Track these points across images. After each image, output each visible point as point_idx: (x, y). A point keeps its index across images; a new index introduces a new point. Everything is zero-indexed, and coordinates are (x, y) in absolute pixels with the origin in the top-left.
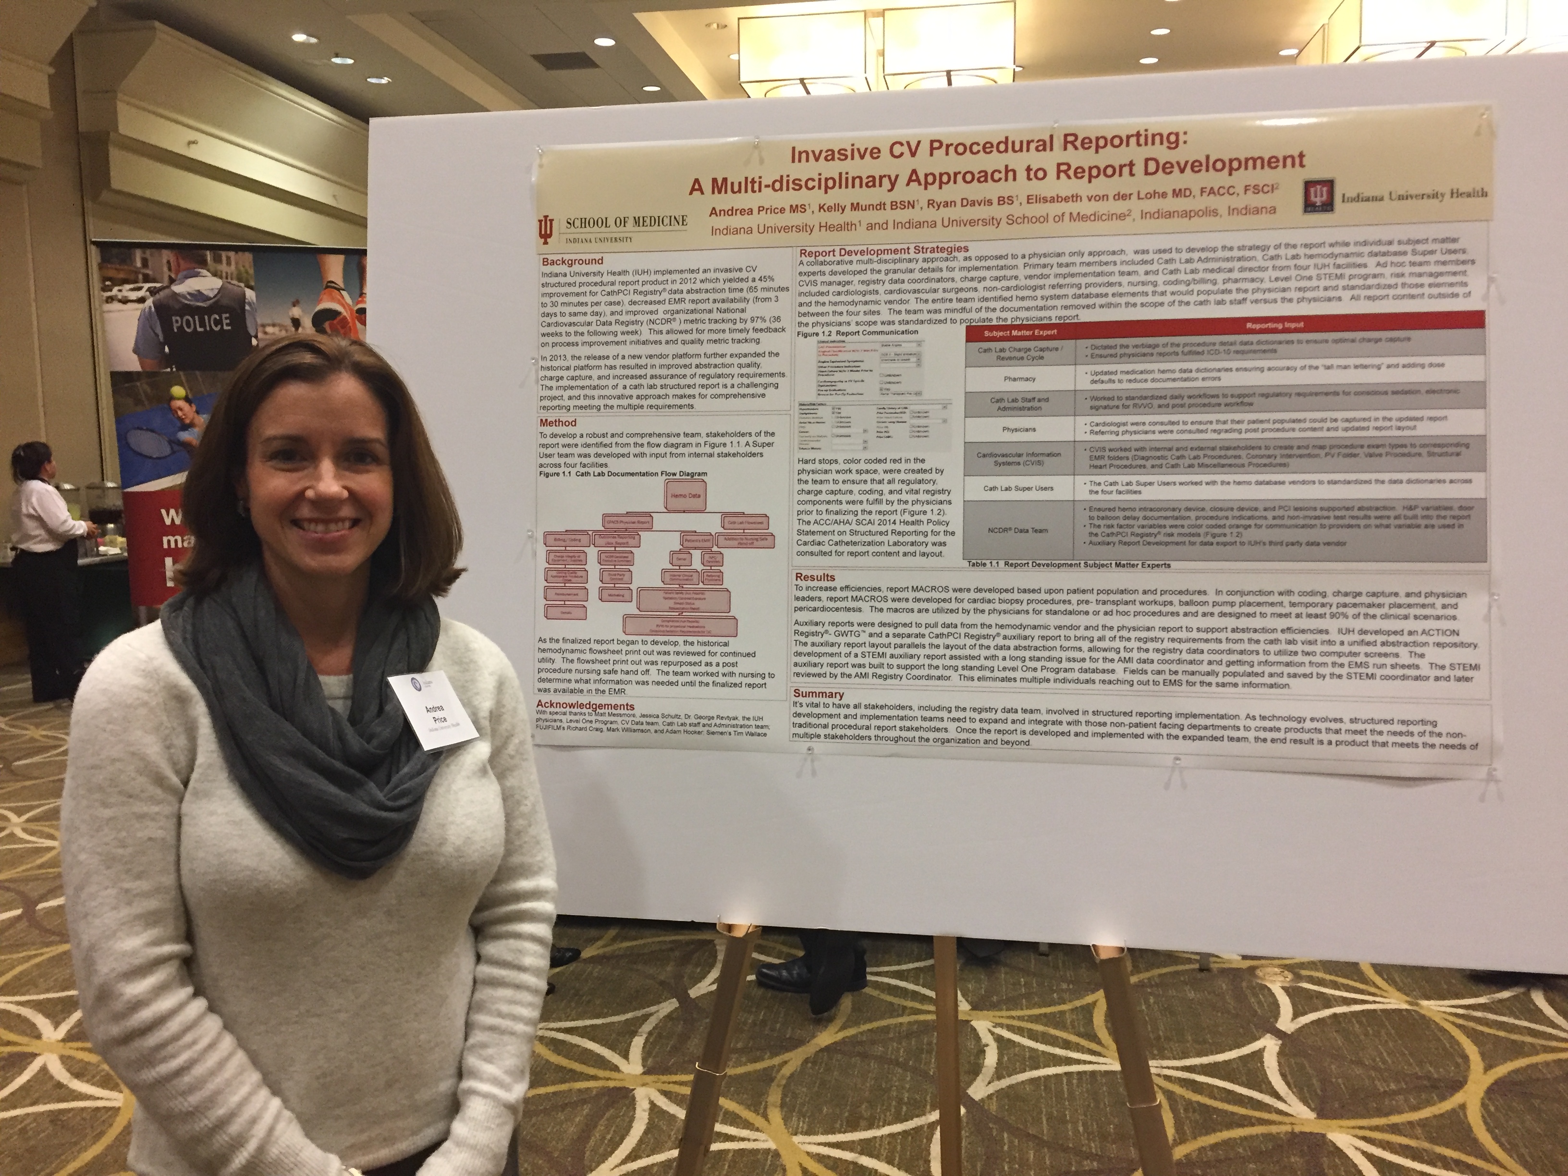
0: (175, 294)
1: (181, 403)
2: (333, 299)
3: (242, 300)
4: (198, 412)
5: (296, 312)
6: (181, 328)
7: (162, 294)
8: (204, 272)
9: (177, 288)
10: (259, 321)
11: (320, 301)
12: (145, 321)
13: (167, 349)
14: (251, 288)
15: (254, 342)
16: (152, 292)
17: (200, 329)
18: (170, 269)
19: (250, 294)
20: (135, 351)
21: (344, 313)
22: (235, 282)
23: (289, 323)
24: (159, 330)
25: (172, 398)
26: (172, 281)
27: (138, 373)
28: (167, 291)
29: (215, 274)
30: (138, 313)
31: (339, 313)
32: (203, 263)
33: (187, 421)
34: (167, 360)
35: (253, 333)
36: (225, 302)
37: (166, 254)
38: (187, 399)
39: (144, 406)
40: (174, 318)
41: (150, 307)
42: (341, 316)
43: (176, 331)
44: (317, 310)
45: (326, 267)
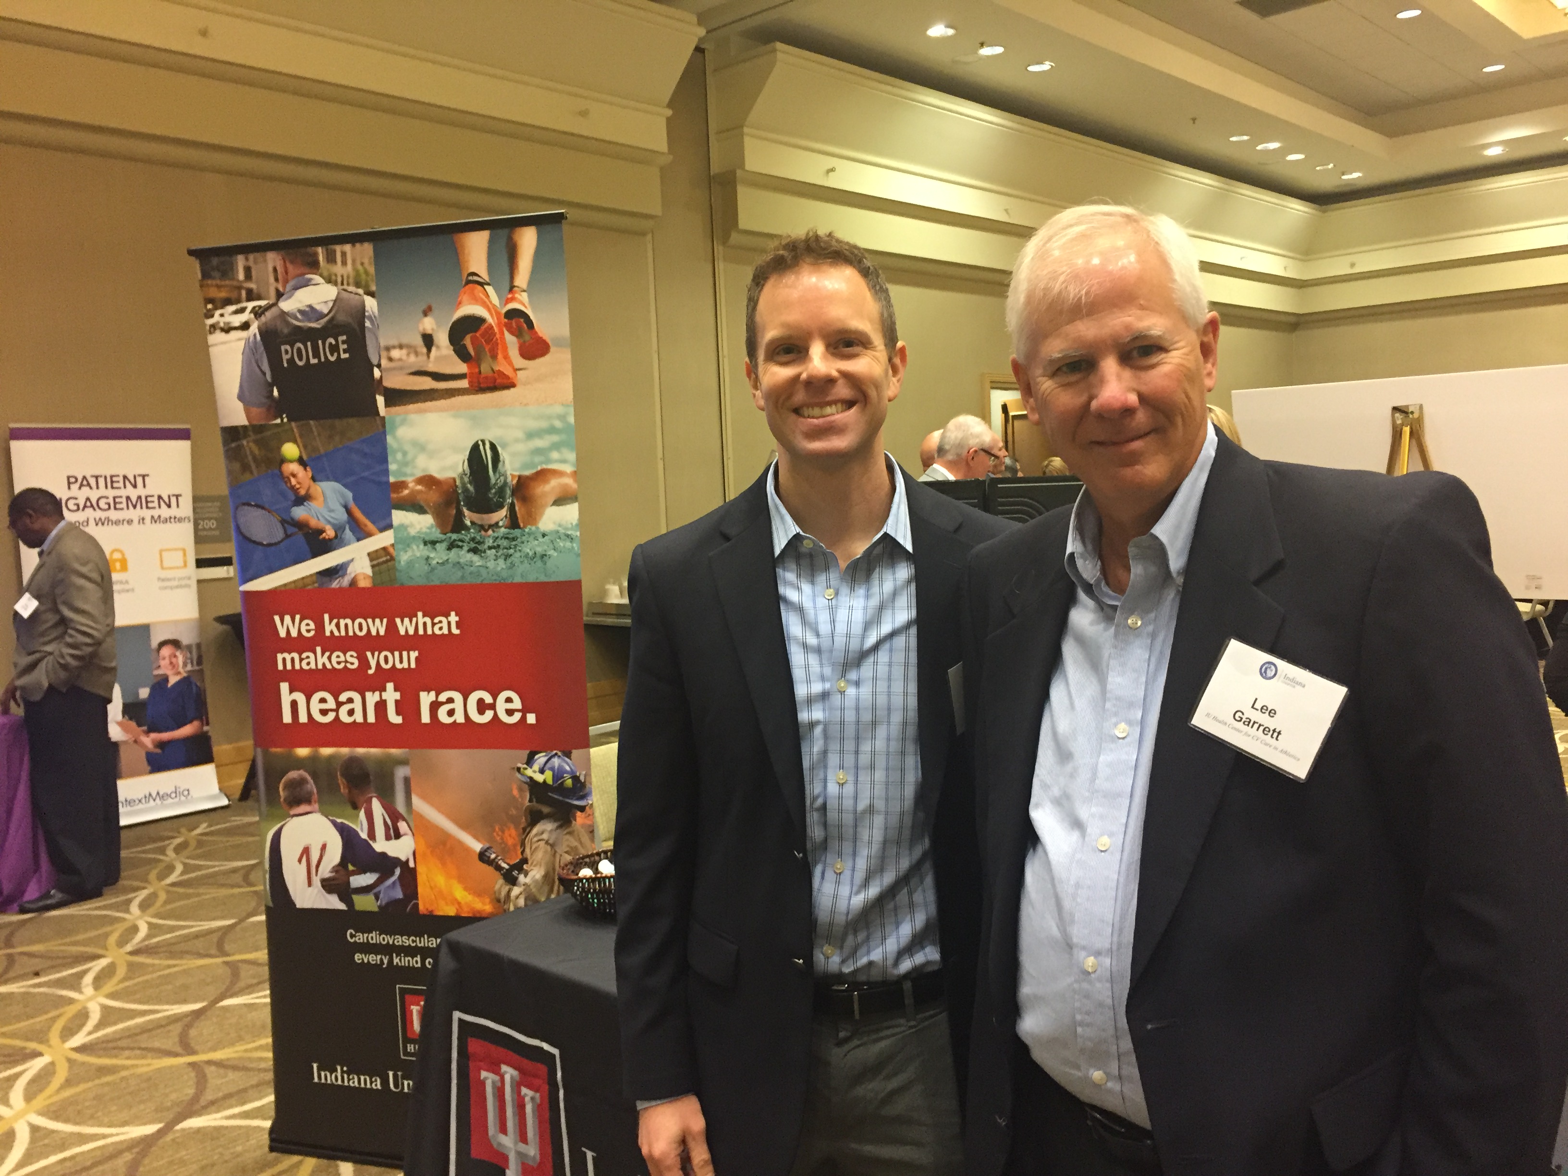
0: (283, 314)
1: (294, 467)
2: (476, 300)
3: (361, 313)
4: (314, 479)
5: (428, 324)
6: (291, 361)
7: (269, 314)
8: (317, 278)
9: (286, 305)
10: (383, 343)
11: (460, 304)
12: (250, 351)
13: (276, 393)
14: (372, 294)
15: (377, 373)
16: (258, 313)
17: (314, 361)
18: (277, 280)
19: (371, 304)
20: (241, 397)
21: (490, 320)
22: (351, 288)
23: (419, 342)
24: (266, 367)
25: (283, 461)
26: (279, 295)
27: (244, 427)
28: (274, 310)
29: (329, 281)
30: (243, 343)
31: (481, 320)
32: (314, 266)
33: (303, 492)
34: (276, 408)
35: (375, 362)
36: (342, 318)
37: (273, 259)
38: (301, 461)
39: (251, 473)
40: (283, 348)
41: (255, 335)
42: (486, 325)
43: (286, 365)
44: (453, 321)
45: (466, 252)
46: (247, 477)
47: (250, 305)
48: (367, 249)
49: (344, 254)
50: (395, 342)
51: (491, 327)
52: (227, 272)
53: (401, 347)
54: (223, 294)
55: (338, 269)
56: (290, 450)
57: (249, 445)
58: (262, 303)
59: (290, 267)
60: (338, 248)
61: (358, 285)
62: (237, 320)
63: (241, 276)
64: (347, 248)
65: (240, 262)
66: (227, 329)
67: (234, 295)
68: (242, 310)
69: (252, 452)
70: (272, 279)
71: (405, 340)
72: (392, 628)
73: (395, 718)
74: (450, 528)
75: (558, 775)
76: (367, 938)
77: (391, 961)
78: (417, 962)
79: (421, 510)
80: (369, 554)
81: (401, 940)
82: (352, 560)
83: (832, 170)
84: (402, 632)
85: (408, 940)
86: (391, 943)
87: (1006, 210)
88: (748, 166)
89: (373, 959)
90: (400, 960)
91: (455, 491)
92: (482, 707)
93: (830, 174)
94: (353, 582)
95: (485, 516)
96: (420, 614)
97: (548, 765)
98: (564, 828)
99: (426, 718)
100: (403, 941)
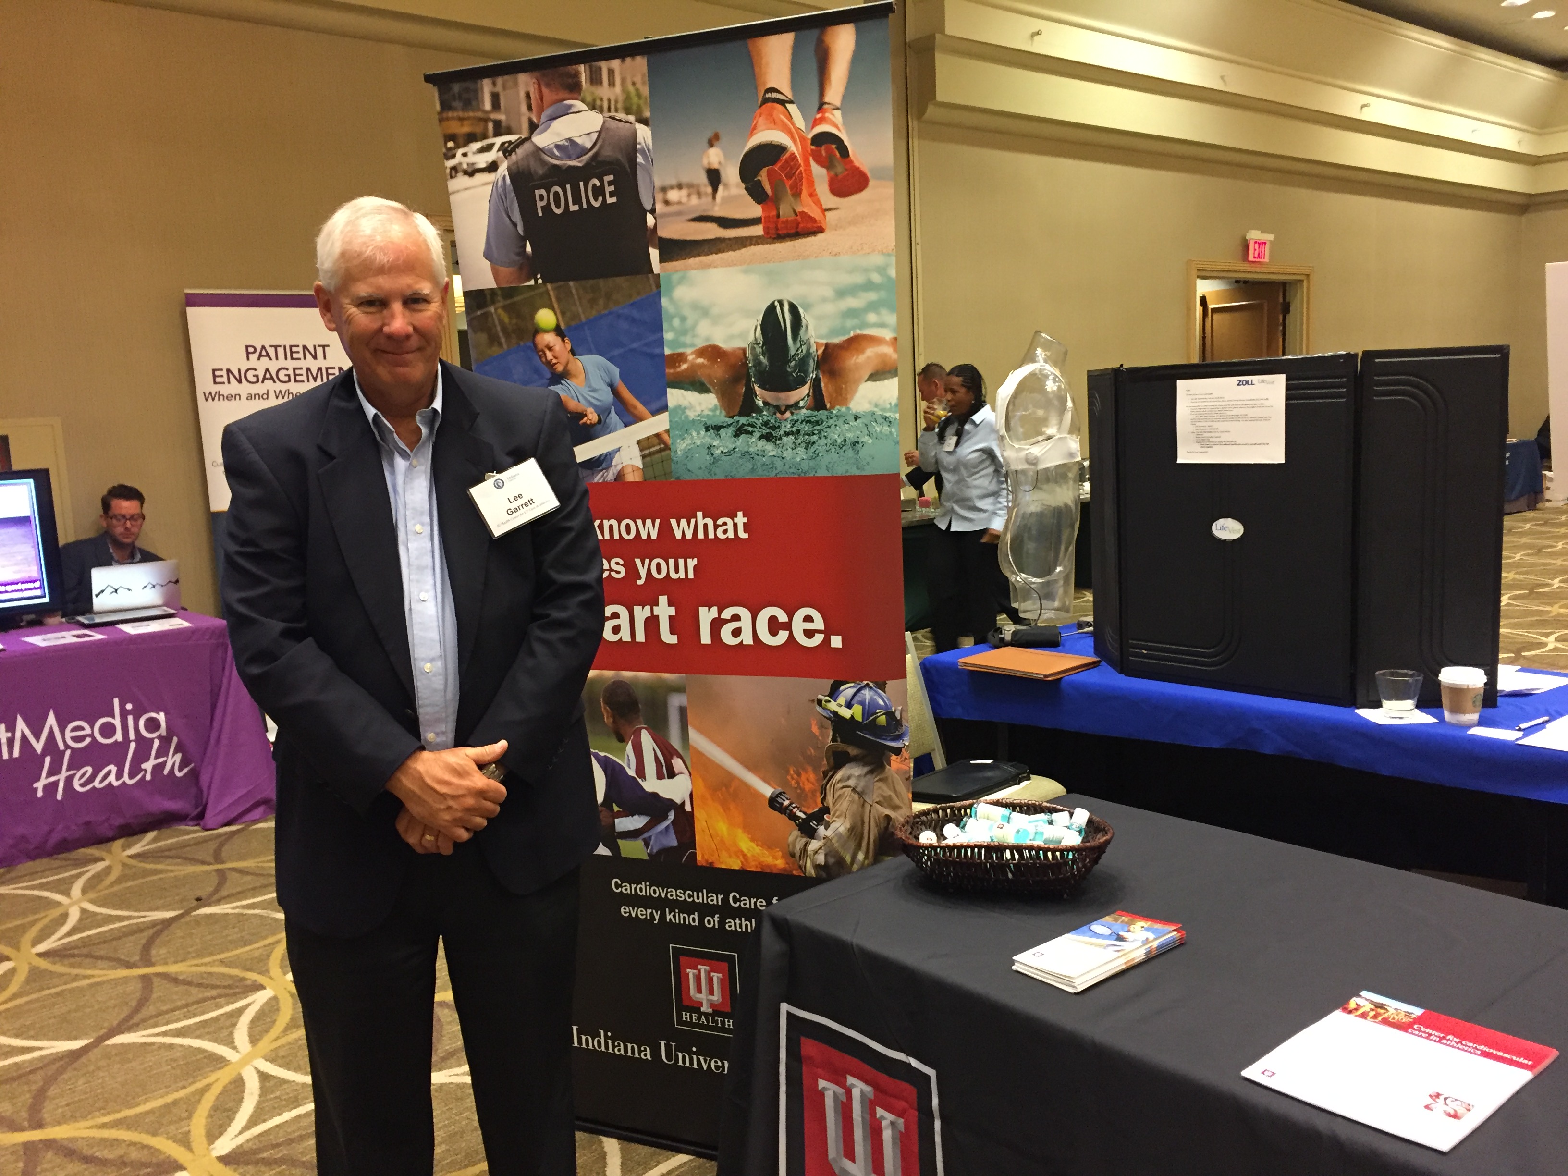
0: (538, 150)
1: (550, 338)
2: (774, 123)
3: (631, 146)
4: (573, 352)
5: (714, 157)
6: (547, 208)
7: (520, 151)
8: (579, 105)
9: (542, 140)
10: (658, 183)
11: (753, 131)
12: (498, 199)
13: (529, 248)
14: (645, 122)
15: (650, 220)
16: (507, 150)
17: (574, 208)
18: (530, 108)
19: (644, 133)
20: (487, 255)
21: (793, 148)
22: (621, 115)
23: (702, 179)
24: (517, 217)
25: (537, 331)
26: (533, 127)
27: (492, 290)
28: (527, 146)
29: (593, 107)
30: (489, 188)
31: (782, 149)
32: (574, 89)
33: (560, 368)
34: (529, 267)
35: (648, 207)
36: (608, 153)
37: (525, 82)
38: (558, 331)
39: (500, 344)
40: (537, 192)
41: (504, 177)
42: (787, 155)
43: (540, 214)
44: (747, 148)
45: (764, 61)
46: (495, 351)
47: (499, 141)
48: (640, 63)
49: (611, 72)
50: (674, 182)
51: (793, 157)
52: (470, 100)
53: (680, 187)
54: (466, 129)
55: (604, 92)
56: (546, 317)
57: (497, 312)
58: (513, 138)
59: (545, 91)
60: (604, 65)
61: (628, 111)
62: (483, 160)
63: (488, 106)
64: (615, 64)
65: (486, 87)
66: (471, 172)
67: (478, 130)
68: (488, 148)
69: (501, 322)
70: (524, 108)
71: (685, 179)
72: (665, 530)
73: (670, 639)
74: (737, 410)
75: (869, 711)
76: (636, 888)
77: (663, 916)
78: (694, 920)
79: (702, 388)
80: (639, 442)
81: (674, 894)
82: (619, 449)
83: (1038, 33)
84: (679, 536)
85: (684, 894)
86: (663, 896)
87: (1222, 78)
88: (948, 31)
89: (642, 913)
90: (674, 916)
91: (745, 365)
92: (774, 626)
93: (1036, 38)
94: (620, 476)
95: (782, 395)
96: (700, 514)
97: (857, 698)
98: (875, 774)
99: (706, 638)
100: (677, 895)
